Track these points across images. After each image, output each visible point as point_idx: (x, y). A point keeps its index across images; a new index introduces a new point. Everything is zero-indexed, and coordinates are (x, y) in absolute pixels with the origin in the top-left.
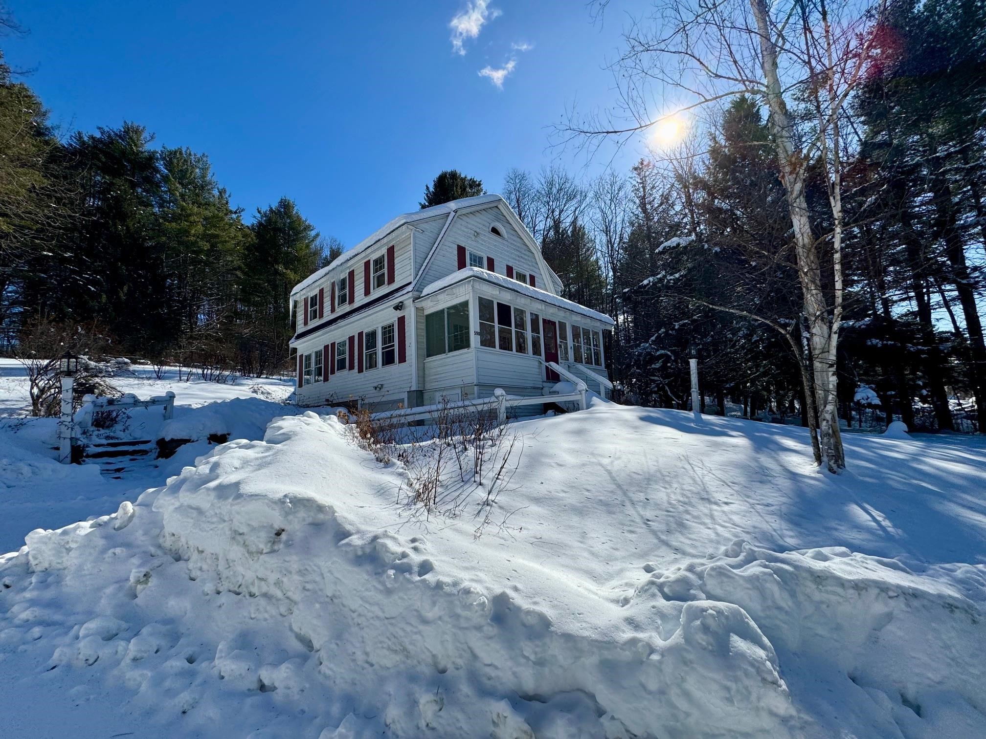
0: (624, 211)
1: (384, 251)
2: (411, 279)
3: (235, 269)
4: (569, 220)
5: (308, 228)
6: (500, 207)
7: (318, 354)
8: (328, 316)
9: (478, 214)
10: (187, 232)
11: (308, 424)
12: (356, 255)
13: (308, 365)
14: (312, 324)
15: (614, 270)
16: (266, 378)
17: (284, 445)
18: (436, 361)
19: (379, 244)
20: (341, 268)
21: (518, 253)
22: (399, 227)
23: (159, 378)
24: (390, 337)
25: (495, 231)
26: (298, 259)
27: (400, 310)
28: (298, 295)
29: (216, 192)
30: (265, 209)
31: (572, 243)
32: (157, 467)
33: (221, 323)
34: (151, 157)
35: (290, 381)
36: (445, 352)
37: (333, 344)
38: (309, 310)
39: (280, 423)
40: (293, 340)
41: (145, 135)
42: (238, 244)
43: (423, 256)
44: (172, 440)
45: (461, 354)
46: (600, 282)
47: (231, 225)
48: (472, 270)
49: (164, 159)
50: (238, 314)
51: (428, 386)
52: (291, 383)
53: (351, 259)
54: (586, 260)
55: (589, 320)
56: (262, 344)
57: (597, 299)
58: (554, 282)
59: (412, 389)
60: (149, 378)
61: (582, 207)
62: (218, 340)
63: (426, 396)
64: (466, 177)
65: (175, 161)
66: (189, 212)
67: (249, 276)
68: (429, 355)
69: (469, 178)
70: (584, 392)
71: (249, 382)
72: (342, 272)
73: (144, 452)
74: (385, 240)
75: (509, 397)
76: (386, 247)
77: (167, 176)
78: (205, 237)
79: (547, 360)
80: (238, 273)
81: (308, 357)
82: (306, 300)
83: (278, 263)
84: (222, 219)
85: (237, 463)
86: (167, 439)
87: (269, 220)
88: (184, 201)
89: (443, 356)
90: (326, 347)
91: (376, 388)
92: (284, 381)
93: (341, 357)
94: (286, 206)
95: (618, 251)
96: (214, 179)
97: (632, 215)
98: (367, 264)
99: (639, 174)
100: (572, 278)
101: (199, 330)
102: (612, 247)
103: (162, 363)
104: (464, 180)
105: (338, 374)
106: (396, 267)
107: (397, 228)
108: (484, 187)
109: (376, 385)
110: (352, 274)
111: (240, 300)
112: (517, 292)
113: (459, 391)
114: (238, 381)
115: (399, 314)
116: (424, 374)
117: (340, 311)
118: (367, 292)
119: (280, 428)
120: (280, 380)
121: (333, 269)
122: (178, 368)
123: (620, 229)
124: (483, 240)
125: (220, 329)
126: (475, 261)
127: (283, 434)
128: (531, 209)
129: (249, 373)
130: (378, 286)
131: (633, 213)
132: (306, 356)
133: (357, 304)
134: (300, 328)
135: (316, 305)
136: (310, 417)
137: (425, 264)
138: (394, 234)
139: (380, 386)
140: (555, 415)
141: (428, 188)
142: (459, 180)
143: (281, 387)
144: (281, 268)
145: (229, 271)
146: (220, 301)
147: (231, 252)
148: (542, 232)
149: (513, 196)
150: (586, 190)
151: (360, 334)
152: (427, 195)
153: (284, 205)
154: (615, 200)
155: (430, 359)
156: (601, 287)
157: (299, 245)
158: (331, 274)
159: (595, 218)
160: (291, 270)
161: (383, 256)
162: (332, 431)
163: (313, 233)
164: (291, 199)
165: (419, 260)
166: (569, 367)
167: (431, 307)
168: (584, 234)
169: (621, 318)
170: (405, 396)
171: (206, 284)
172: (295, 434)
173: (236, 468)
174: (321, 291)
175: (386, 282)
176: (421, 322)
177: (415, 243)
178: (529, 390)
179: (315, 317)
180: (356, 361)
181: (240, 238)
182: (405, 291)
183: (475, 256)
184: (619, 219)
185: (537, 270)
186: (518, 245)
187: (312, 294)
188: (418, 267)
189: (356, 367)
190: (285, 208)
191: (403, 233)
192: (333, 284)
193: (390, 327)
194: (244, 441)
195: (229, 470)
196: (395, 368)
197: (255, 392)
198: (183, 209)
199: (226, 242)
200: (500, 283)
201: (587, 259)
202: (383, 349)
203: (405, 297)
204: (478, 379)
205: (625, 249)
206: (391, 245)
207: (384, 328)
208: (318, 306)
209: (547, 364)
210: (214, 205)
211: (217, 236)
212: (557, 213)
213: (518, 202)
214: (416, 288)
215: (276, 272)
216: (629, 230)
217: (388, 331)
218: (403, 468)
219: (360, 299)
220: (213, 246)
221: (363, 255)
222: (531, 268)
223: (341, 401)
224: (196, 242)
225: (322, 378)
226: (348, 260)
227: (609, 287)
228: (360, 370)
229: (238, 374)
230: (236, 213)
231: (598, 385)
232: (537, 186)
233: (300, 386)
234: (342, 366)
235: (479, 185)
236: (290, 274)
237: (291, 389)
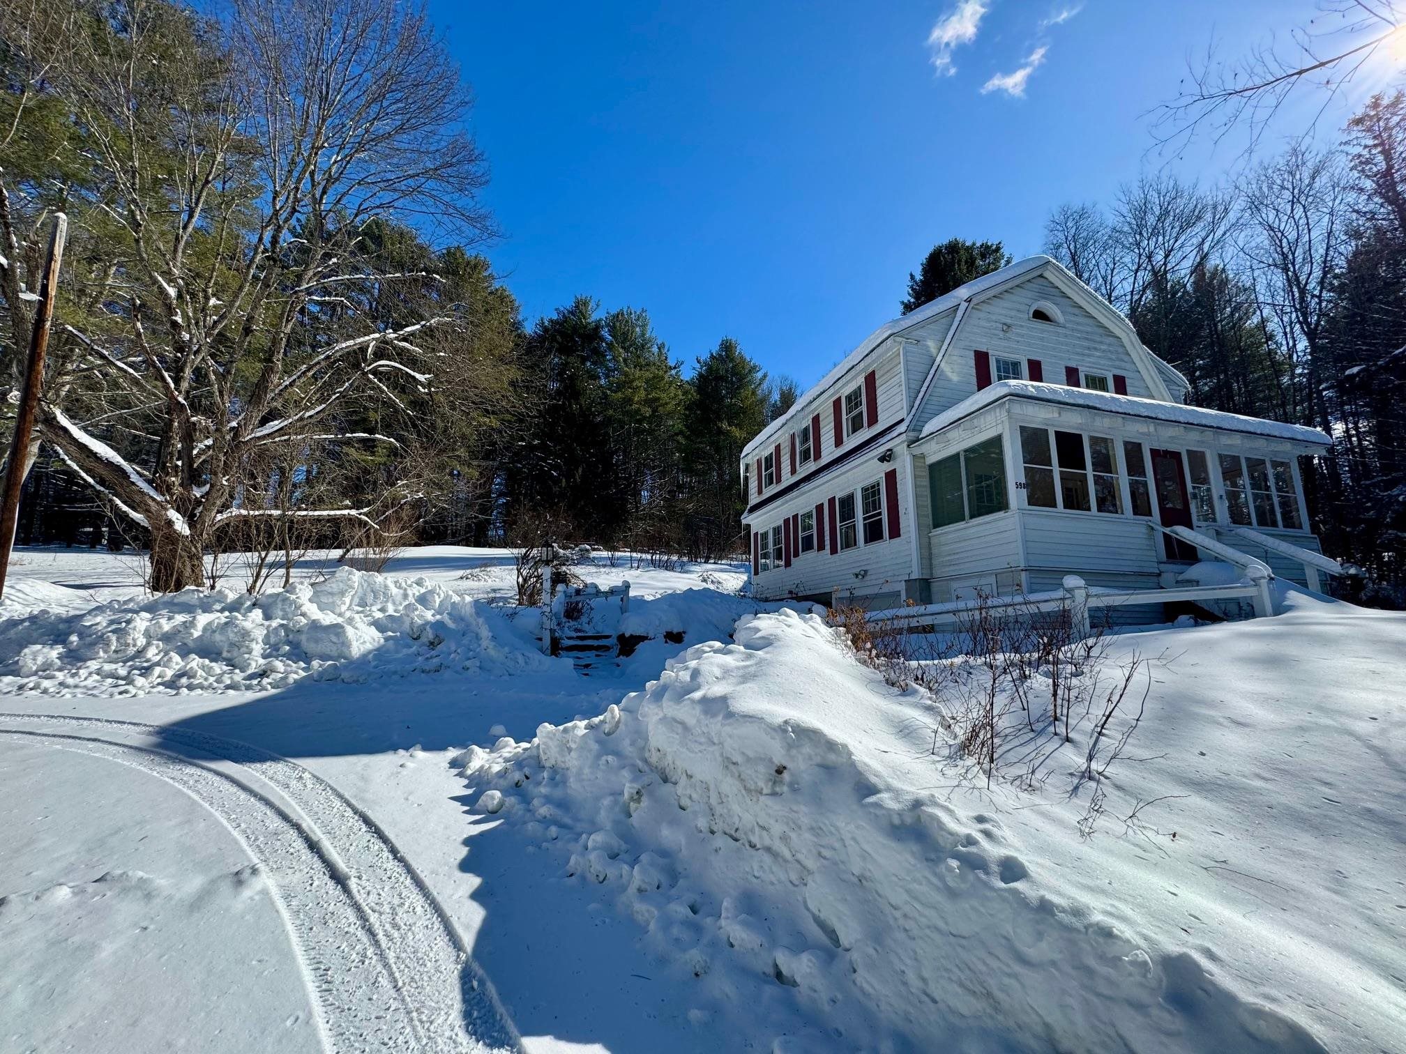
0: (1331, 214)
1: (861, 380)
2: (903, 414)
3: (677, 434)
4: (1188, 264)
5: (754, 369)
6: (1047, 274)
7: (777, 531)
8: (787, 479)
9: (1007, 296)
10: (629, 401)
11: (789, 626)
12: (822, 393)
13: (765, 546)
14: (769, 492)
15: (1311, 335)
16: (715, 563)
17: (767, 653)
18: (950, 534)
19: (853, 372)
20: (802, 414)
21: (1086, 344)
22: (882, 342)
23: (613, 565)
24: (874, 502)
25: (1040, 315)
26: (743, 411)
27: (888, 461)
28: (750, 456)
29: (655, 349)
30: (705, 356)
31: (1198, 303)
32: (618, 666)
33: (665, 499)
34: (598, 327)
35: (741, 566)
36: (964, 520)
37: (795, 517)
38: (764, 474)
39: (756, 623)
40: (746, 513)
41: (592, 305)
42: (678, 405)
43: (920, 377)
44: (632, 636)
45: (995, 520)
46: (1274, 363)
47: (671, 383)
48: (1006, 385)
49: (608, 325)
50: (680, 487)
51: (938, 572)
52: (742, 570)
53: (815, 399)
54: (1233, 327)
55: (1261, 443)
56: (708, 521)
57: (1268, 399)
58: (1168, 381)
59: (913, 577)
60: (605, 566)
61: (1219, 233)
62: (662, 519)
63: (935, 587)
64: (974, 244)
65: (618, 324)
66: (631, 377)
67: (691, 441)
68: (936, 526)
69: (978, 244)
70: (1264, 582)
71: (697, 568)
72: (803, 419)
73: (607, 648)
74: (862, 365)
75: (1094, 590)
76: (863, 375)
77: (612, 343)
78: (648, 402)
79: (1166, 523)
80: (680, 438)
81: (765, 535)
82: (759, 462)
83: (721, 420)
84: (663, 378)
85: (718, 672)
86: (627, 635)
87: (710, 369)
88: (627, 366)
89: (961, 525)
90: (787, 521)
91: (857, 576)
92: (736, 566)
93: (807, 533)
94: (727, 347)
95: (1319, 297)
96: (654, 335)
97: (1354, 216)
98: (837, 404)
99: (1369, 130)
100: (1200, 368)
101: (644, 510)
102: (1303, 291)
103: (615, 549)
104: (969, 250)
105: (802, 556)
106: (879, 401)
107: (878, 345)
108: (1006, 251)
109: (857, 571)
110: (816, 420)
111: (683, 470)
112: (1095, 408)
113: (992, 580)
114: (686, 568)
115: (887, 467)
116: (930, 554)
117: (803, 471)
118: (839, 442)
119: (757, 630)
120: (730, 565)
121: (792, 417)
122: (628, 554)
123: (1322, 251)
124: (1018, 335)
125: (663, 506)
126: (1006, 371)
127: (763, 638)
128: (1102, 265)
129: (696, 558)
130: (854, 431)
131: (1358, 212)
132: (762, 534)
133: (825, 459)
134: (754, 499)
135: (771, 466)
136: (787, 616)
137: (924, 389)
138: (874, 355)
139: (862, 573)
140: (1196, 624)
141: (912, 277)
142: (962, 252)
143: (733, 574)
144: (725, 425)
145: (671, 438)
146: (662, 474)
147: (670, 415)
148: (1128, 298)
149: (1064, 251)
150: (1227, 198)
151: (832, 501)
152: (912, 287)
153: (726, 347)
154: (1303, 199)
155: (939, 530)
156: (1278, 373)
157: (743, 393)
158: (790, 424)
159: (1253, 244)
160: (736, 426)
161: (860, 388)
162: (818, 637)
163: (759, 375)
164: (733, 338)
165: (914, 385)
166: (1218, 533)
167: (935, 452)
168: (1224, 283)
169: (1339, 428)
170: (902, 587)
171: (648, 455)
172: (777, 638)
173: (717, 678)
174: (778, 448)
175: (865, 424)
176: (921, 477)
177: (906, 361)
178: (1130, 578)
179: (771, 483)
180: (827, 538)
181: (681, 397)
182: (894, 434)
183: (1006, 363)
184: (1318, 234)
185: (1128, 366)
186: (1089, 329)
187: (766, 453)
188: (913, 395)
189: (828, 547)
190: (726, 352)
191: (887, 351)
192: (793, 436)
193: (873, 487)
194: (717, 644)
195: (710, 681)
196: (885, 547)
197: (704, 580)
198: (626, 375)
199: (666, 404)
200: (1060, 399)
201: (1236, 326)
202: (865, 519)
203: (896, 443)
204: (1027, 560)
205: (1341, 290)
206: (870, 370)
207: (865, 490)
208: (774, 468)
209: (1167, 530)
210: (654, 364)
211: (658, 399)
212: (1159, 257)
213: (1073, 259)
214: (912, 427)
215: (720, 431)
216: (1348, 249)
217: (871, 493)
218: (930, 699)
219: (829, 451)
220: (654, 411)
221: (832, 391)
222: (1117, 363)
223: (809, 593)
224: (639, 410)
225: (783, 563)
226: (811, 402)
227: (1299, 371)
228: (834, 551)
229: (685, 559)
230: (675, 368)
231: (1300, 567)
232: (1112, 220)
233: (756, 573)
234: (808, 545)
235: (998, 249)
236: (737, 433)
237: (745, 577)
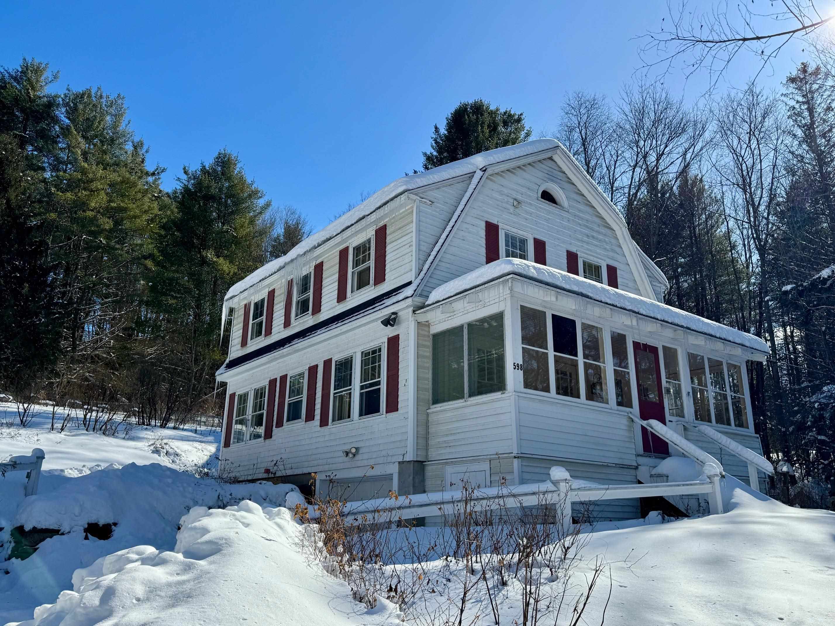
1: (371, 233)
2: (411, 277)
3: (145, 258)
5: (254, 194)
6: (555, 158)
7: (259, 393)
8: (279, 332)
9: (519, 172)
12: (328, 239)
13: (242, 411)
14: (254, 345)
16: (175, 428)
18: (448, 411)
19: (363, 223)
20: (304, 259)
21: (585, 231)
22: (396, 197)
24: (373, 369)
25: (547, 196)
26: (236, 241)
27: (392, 325)
28: (236, 300)
30: (195, 167)
33: (117, 338)
34: (51, 104)
35: (210, 433)
36: (462, 397)
37: (284, 378)
38: (251, 322)
40: (222, 369)
42: (152, 221)
43: (431, 240)
44: (36, 530)
45: (491, 401)
47: (145, 192)
49: (67, 105)
50: (140, 324)
51: (433, 455)
52: (211, 438)
53: (319, 245)
55: (720, 345)
56: (173, 372)
58: (651, 277)
59: (407, 458)
60: (10, 425)
62: (110, 365)
63: (429, 470)
65: (81, 106)
67: (163, 267)
68: (436, 401)
70: (717, 479)
71: (149, 434)
72: (304, 265)
76: (374, 227)
77: (68, 128)
79: (644, 417)
80: (149, 263)
81: (243, 398)
82: (247, 307)
83: (206, 247)
84: (134, 184)
86: (29, 527)
87: (199, 184)
88: (86, 161)
89: (459, 403)
90: (273, 382)
91: (347, 454)
92: (202, 434)
93: (295, 399)
94: (225, 162)
98: (343, 254)
101: (85, 349)
103: (30, 400)
105: (287, 426)
106: (388, 258)
107: (392, 199)
109: (347, 448)
110: (319, 268)
111: (147, 304)
112: (588, 297)
113: (486, 467)
114: (133, 433)
115: (391, 332)
116: (428, 433)
117: (298, 326)
118: (342, 297)
120: (196, 431)
121: (292, 261)
124: (527, 212)
125: (113, 348)
126: (514, 248)
127: (211, 541)
129: (150, 418)
130: (359, 287)
132: (240, 396)
133: (325, 315)
134: (235, 351)
135: (261, 315)
136: (248, 511)
137: (434, 252)
138: (387, 207)
139: (353, 451)
140: (664, 521)
141: (437, 129)
143: (197, 444)
144: (210, 255)
146: (118, 304)
147: (140, 231)
151: (327, 363)
152: (435, 140)
153: (223, 162)
155: (439, 407)
157: (239, 220)
158: (288, 268)
160: (226, 257)
161: (369, 241)
163: (261, 202)
164: (232, 151)
165: (425, 247)
166: (685, 429)
167: (441, 321)
170: (394, 470)
174: (272, 294)
175: (372, 281)
176: (425, 346)
177: (419, 221)
178: (611, 471)
179: (259, 333)
180: (318, 406)
181: (156, 212)
182: (400, 296)
183: (514, 239)
185: (619, 258)
186: (587, 217)
187: (257, 298)
188: (422, 257)
189: (318, 417)
190: (223, 167)
191: (400, 207)
192: (290, 283)
193: (374, 352)
196: (380, 421)
197: (156, 452)
199: (135, 217)
200: (557, 283)
202: (362, 388)
203: (402, 306)
204: (519, 446)
206: (382, 224)
207: (365, 354)
208: (264, 317)
209: (644, 423)
214: (419, 291)
215: (204, 261)
217: (371, 358)
219: (330, 306)
221: (339, 239)
222: (610, 253)
223: (288, 471)
225: (261, 430)
226: (315, 248)
228: (324, 422)
229: (134, 420)
231: (744, 465)
233: (227, 444)
234: (294, 415)
236: (224, 265)
237: (212, 449)
